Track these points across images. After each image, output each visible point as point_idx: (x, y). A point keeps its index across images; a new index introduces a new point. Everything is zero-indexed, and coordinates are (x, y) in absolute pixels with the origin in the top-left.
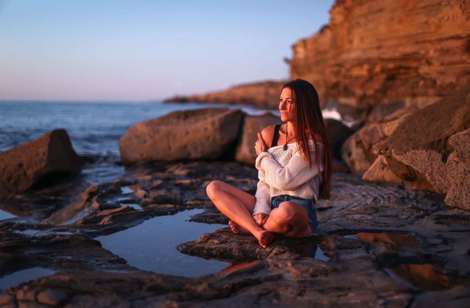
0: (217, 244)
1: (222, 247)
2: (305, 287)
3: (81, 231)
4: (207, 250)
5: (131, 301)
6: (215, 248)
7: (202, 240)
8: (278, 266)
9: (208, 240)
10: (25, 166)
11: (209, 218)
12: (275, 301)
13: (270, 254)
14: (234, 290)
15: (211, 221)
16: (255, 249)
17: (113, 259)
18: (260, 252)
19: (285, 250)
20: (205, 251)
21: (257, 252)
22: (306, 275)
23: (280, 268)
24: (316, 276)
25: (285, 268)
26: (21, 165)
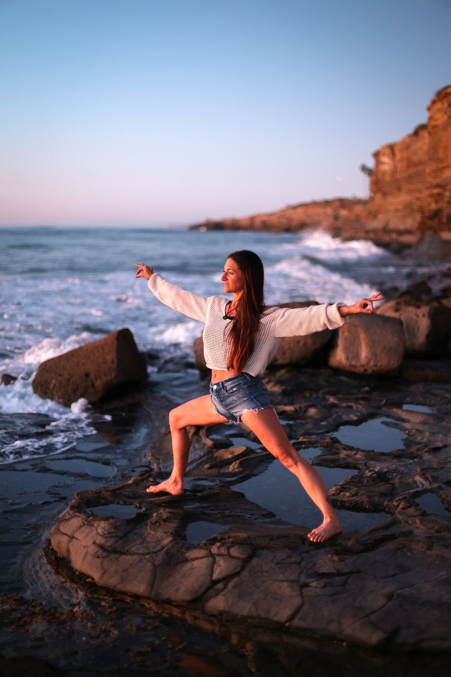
0: (349, 497)
1: (354, 500)
2: (432, 542)
3: (220, 480)
4: (340, 503)
5: (300, 554)
6: (348, 501)
7: (334, 492)
8: (408, 522)
9: (340, 492)
10: (92, 376)
11: (330, 462)
12: (409, 554)
13: (398, 508)
14: (377, 544)
15: (332, 465)
16: (383, 502)
17: (264, 512)
18: (388, 505)
19: (410, 505)
20: (339, 504)
21: (385, 505)
22: (432, 531)
23: (410, 525)
24: (440, 532)
25: (414, 525)
26: (87, 375)
